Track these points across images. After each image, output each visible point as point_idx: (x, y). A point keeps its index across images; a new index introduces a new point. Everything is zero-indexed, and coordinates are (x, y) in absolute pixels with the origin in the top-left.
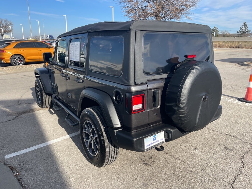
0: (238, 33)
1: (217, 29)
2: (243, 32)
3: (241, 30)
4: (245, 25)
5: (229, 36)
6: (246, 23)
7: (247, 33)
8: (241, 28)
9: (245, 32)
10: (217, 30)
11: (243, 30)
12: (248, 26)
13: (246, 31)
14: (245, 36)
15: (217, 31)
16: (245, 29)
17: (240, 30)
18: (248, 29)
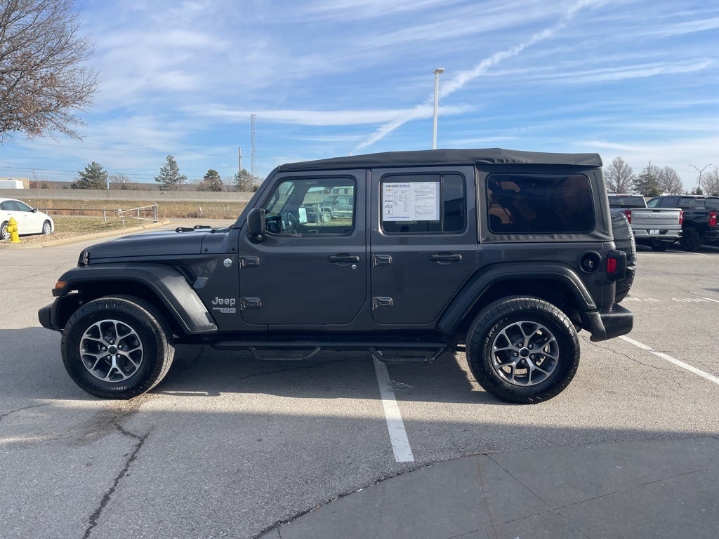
0: (157, 183)
1: (101, 168)
2: (170, 180)
3: (164, 175)
4: (172, 163)
5: (136, 188)
6: (173, 157)
7: (178, 183)
8: (162, 170)
9: (175, 181)
10: (101, 171)
11: (168, 175)
12: (179, 165)
13: (176, 177)
14: (176, 188)
15: (103, 173)
16: (174, 173)
17: (162, 176)
18: (181, 173)
